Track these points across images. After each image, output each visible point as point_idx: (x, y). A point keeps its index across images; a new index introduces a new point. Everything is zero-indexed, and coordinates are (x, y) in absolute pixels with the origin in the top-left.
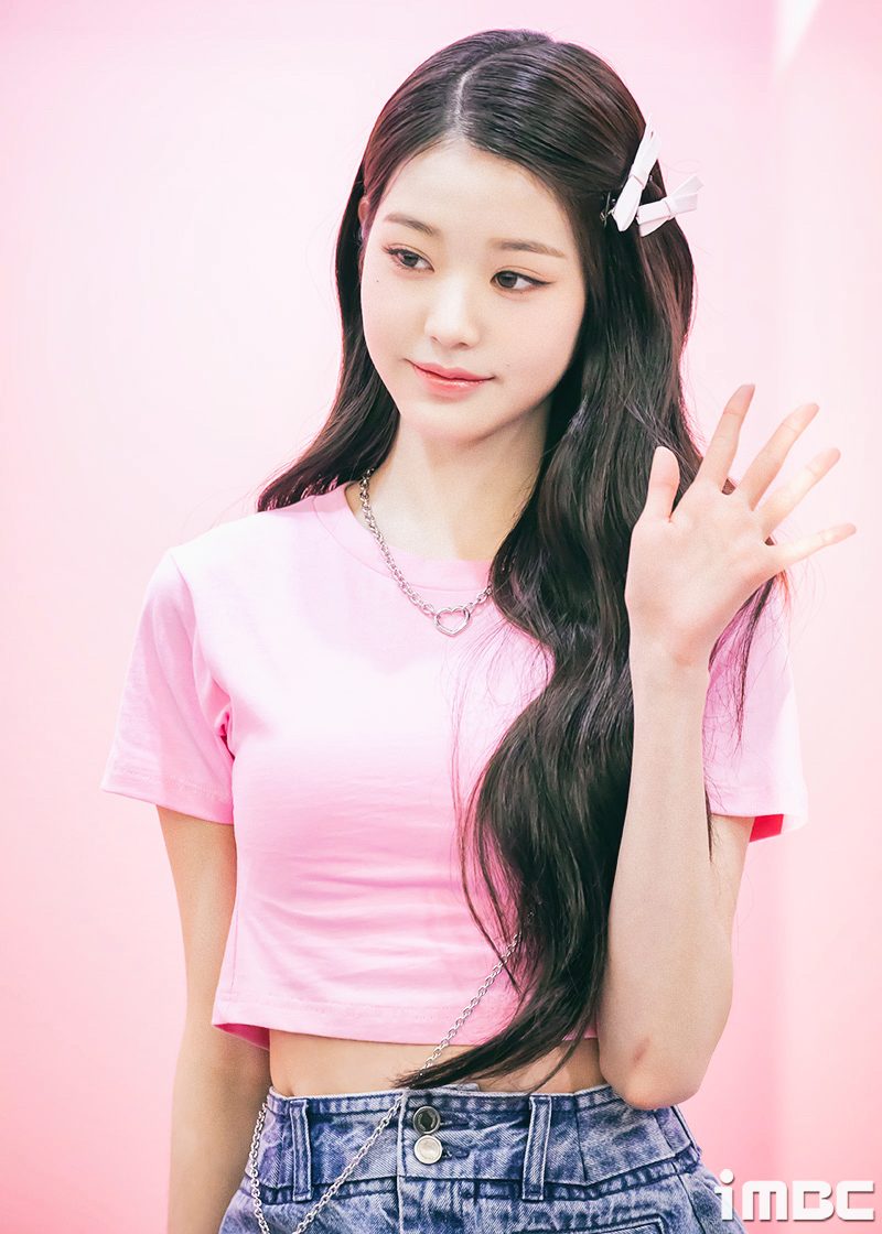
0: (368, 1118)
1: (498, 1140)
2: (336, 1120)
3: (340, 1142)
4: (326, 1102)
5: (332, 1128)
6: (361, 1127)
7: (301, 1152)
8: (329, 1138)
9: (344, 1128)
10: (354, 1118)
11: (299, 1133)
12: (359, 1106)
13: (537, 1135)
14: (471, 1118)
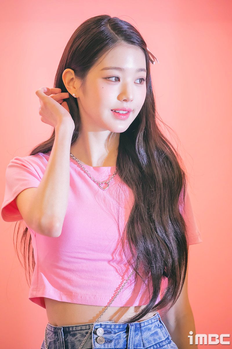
0: (81, 332)
1: (120, 337)
2: (72, 333)
3: (73, 339)
4: (69, 328)
5: (70, 335)
6: (80, 334)
7: (62, 342)
8: (70, 338)
9: (74, 335)
10: (77, 332)
11: (61, 337)
12: (79, 328)
13: (131, 335)
14: (112, 331)
